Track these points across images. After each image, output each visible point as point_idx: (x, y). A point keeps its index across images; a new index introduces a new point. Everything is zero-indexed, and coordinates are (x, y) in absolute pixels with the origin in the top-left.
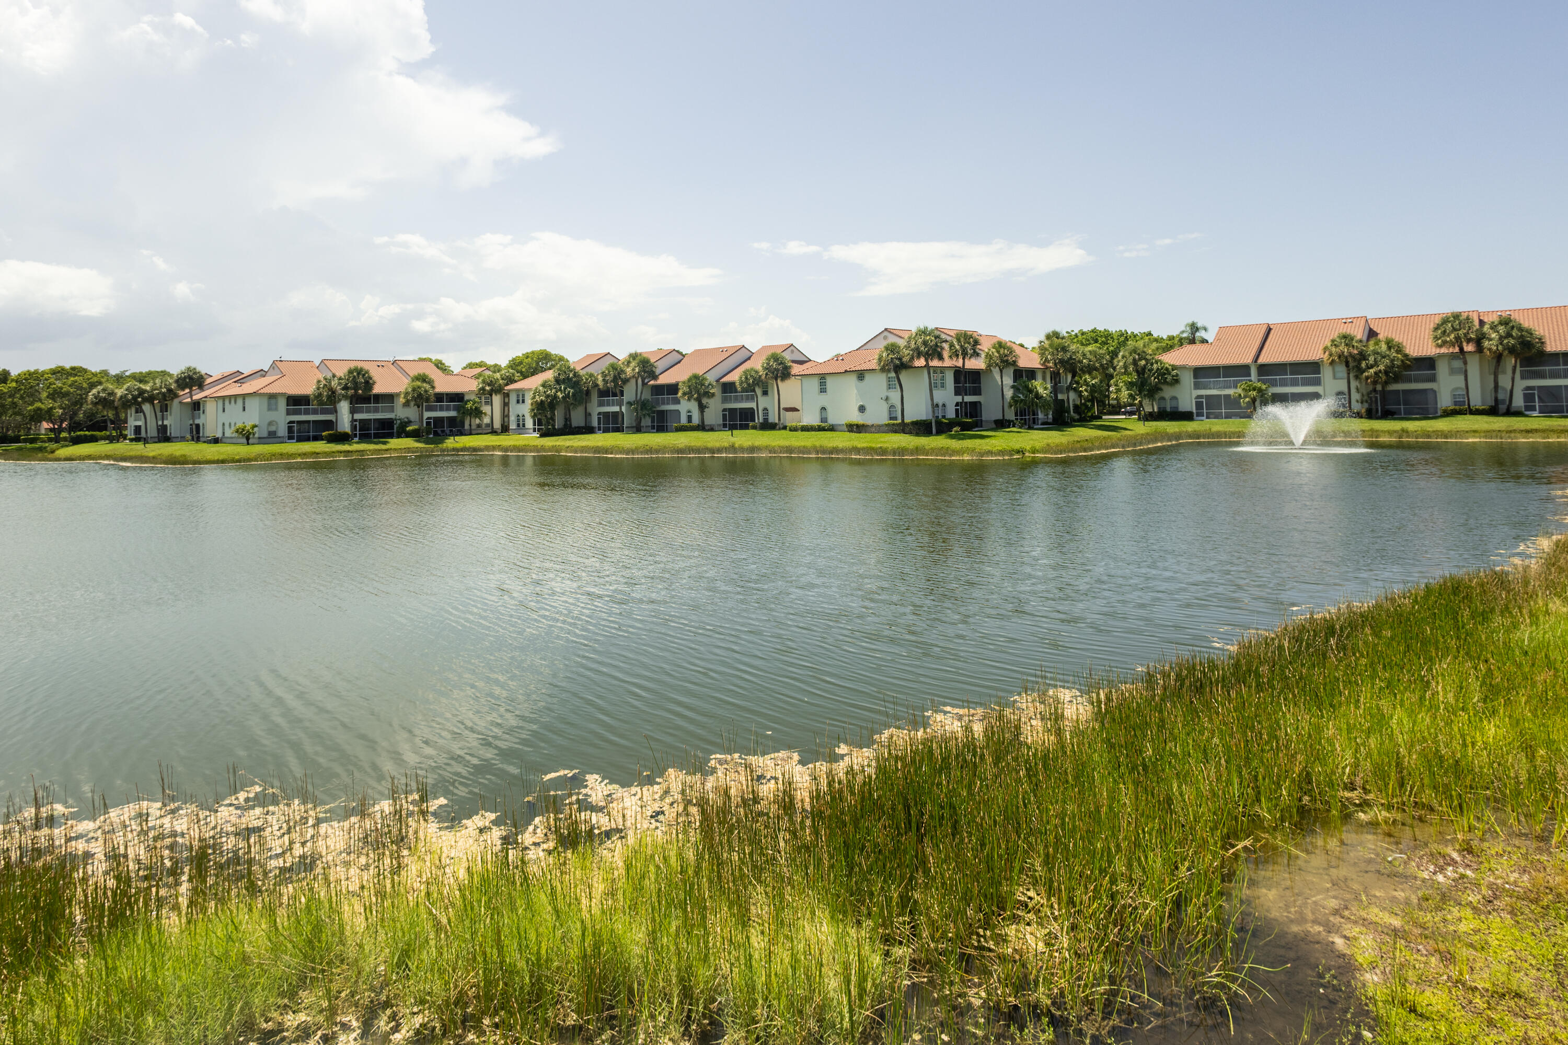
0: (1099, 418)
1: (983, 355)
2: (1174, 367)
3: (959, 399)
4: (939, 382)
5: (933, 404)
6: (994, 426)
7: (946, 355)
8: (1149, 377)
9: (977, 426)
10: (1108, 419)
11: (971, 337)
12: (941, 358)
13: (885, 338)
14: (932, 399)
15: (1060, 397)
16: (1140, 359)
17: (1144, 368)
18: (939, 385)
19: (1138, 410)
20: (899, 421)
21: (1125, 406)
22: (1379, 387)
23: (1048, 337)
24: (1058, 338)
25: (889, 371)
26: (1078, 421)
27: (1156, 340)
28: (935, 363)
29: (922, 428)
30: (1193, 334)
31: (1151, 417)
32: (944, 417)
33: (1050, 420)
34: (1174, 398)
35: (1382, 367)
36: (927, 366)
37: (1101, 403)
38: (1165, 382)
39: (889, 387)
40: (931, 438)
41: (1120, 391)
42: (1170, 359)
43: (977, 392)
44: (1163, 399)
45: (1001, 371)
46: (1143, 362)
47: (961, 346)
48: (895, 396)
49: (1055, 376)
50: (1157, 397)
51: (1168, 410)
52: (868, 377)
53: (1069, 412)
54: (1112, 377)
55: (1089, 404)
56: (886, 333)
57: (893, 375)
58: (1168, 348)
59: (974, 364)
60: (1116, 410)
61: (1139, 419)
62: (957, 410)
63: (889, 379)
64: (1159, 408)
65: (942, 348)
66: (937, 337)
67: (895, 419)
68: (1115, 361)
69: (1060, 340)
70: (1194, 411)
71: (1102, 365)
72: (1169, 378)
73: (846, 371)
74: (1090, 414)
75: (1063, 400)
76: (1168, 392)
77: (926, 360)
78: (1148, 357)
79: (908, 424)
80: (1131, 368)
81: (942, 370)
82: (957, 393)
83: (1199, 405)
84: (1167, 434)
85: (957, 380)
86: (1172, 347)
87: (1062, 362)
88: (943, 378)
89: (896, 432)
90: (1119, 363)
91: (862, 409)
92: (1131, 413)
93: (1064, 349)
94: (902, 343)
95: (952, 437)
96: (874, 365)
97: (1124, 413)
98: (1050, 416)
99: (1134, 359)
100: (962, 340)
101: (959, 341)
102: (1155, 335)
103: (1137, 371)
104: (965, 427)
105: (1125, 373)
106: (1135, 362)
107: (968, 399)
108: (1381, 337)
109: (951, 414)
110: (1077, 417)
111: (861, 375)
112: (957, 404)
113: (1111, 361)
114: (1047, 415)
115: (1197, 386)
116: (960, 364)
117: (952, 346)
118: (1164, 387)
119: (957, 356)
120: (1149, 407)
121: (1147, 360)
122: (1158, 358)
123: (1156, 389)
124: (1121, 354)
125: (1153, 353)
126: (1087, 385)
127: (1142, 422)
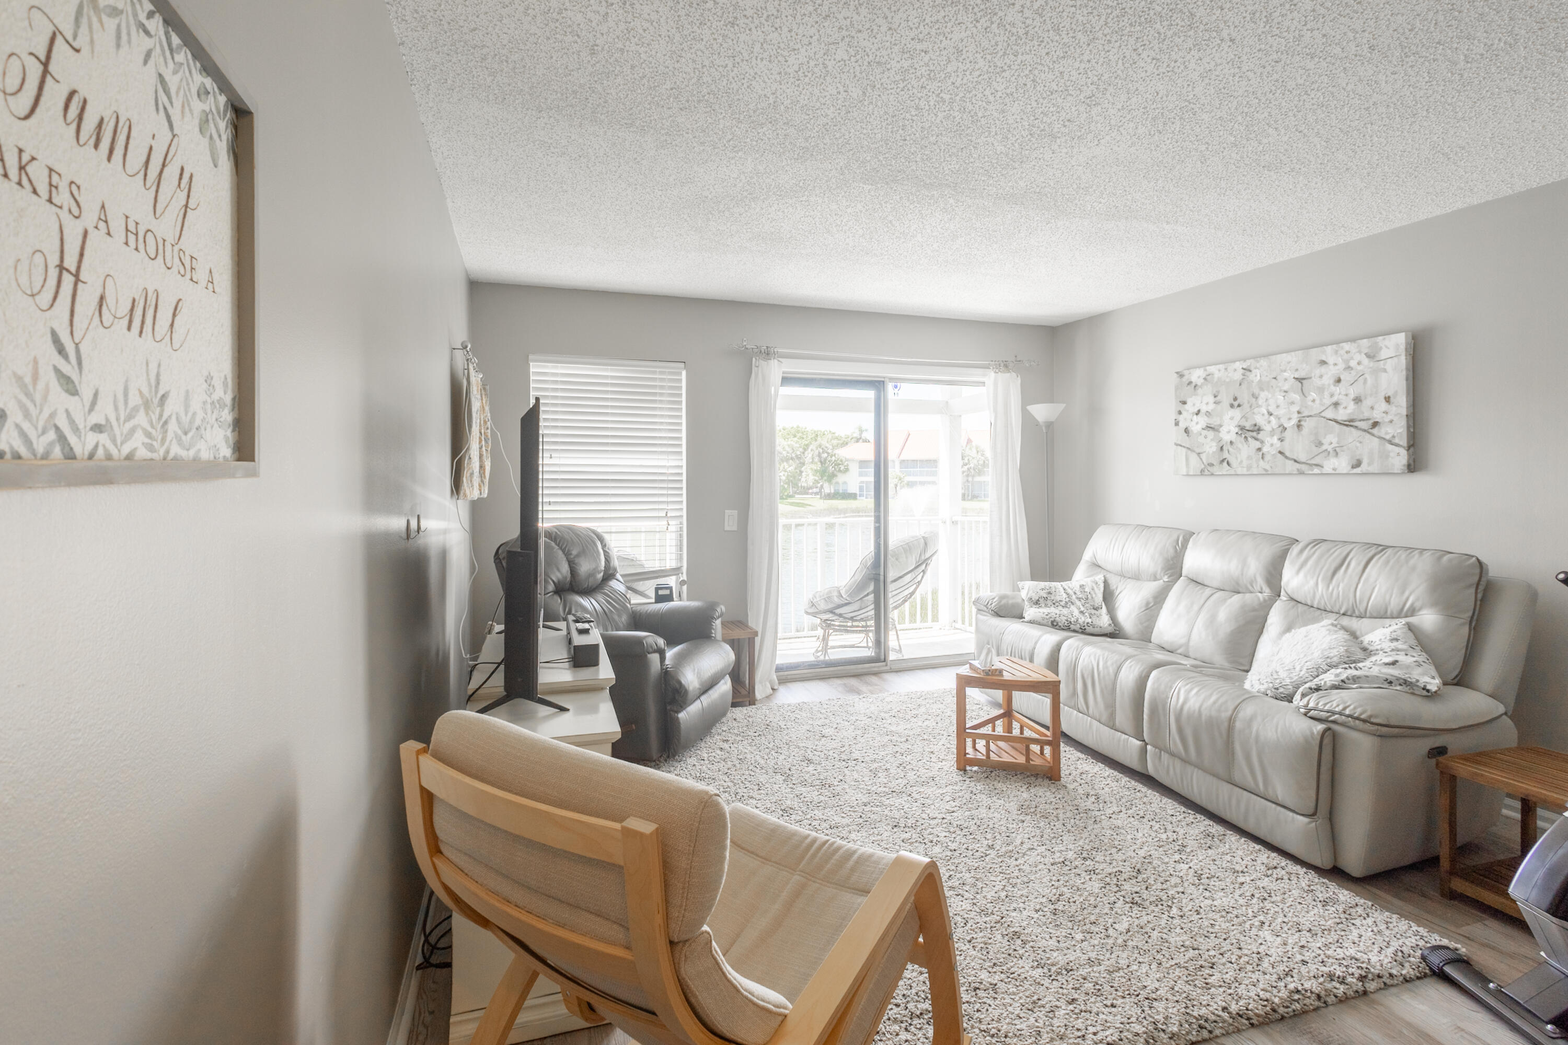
0: (791, 497)
2: (847, 460)
8: (829, 466)
10: (798, 498)
16: (823, 452)
17: (825, 459)
19: (820, 492)
21: (811, 488)
22: (970, 479)
27: (837, 438)
30: (861, 434)
31: (830, 496)
34: (845, 483)
35: (972, 465)
37: (795, 485)
38: (840, 471)
41: (809, 477)
42: (842, 453)
44: (837, 483)
46: (825, 455)
50: (834, 481)
51: (841, 491)
54: (803, 464)
55: (786, 486)
58: (845, 444)
60: (805, 491)
61: (821, 498)
64: (834, 490)
68: (806, 453)
70: (858, 493)
71: (797, 456)
72: (842, 468)
74: (786, 494)
76: (841, 478)
78: (830, 451)
80: (816, 459)
83: (861, 489)
84: (838, 509)
86: (847, 444)
90: (809, 455)
92: (816, 494)
97: (812, 494)
99: (819, 453)
102: (837, 435)
103: (821, 462)
105: (812, 462)
106: (819, 455)
108: (974, 444)
113: (803, 453)
115: (861, 475)
118: (839, 475)
120: (828, 489)
121: (828, 453)
122: (836, 451)
123: (833, 476)
124: (810, 448)
125: (833, 448)
126: (785, 471)
127: (822, 501)
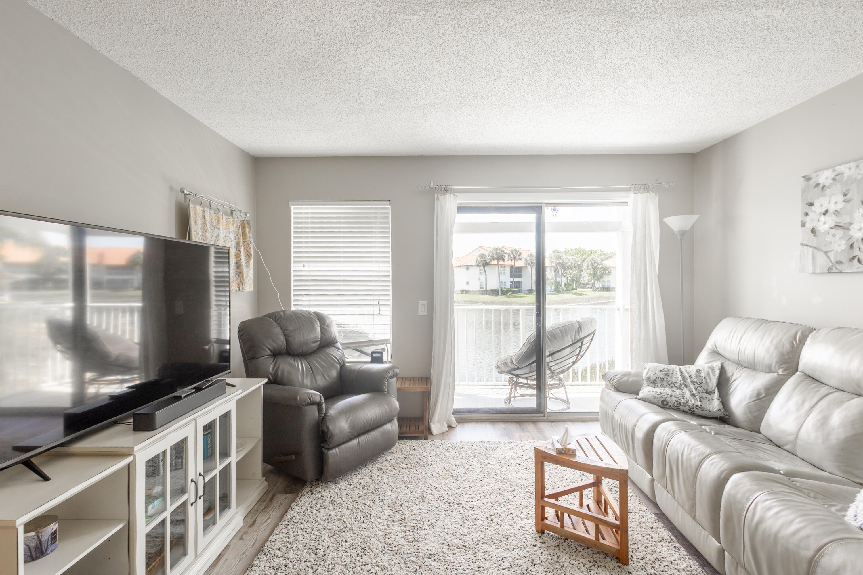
0: (575, 289)
1: (523, 260)
2: (610, 267)
3: (512, 279)
4: (503, 272)
5: (500, 282)
6: (527, 292)
7: (506, 259)
8: (598, 271)
9: (519, 292)
10: (579, 290)
11: (518, 251)
12: (504, 260)
13: (479, 250)
14: (499, 280)
15: (558, 279)
16: (594, 263)
17: (596, 267)
18: (503, 273)
19: (593, 286)
20: (484, 289)
21: (587, 284)
23: (554, 252)
24: (558, 252)
25: (480, 266)
26: (566, 290)
27: (603, 254)
28: (501, 263)
29: (495, 292)
31: (597, 289)
32: (505, 288)
33: (553, 290)
34: (609, 281)
36: (498, 265)
37: (577, 283)
38: (605, 274)
39: (481, 274)
40: (499, 297)
42: (607, 263)
43: (520, 276)
44: (603, 281)
45: (531, 267)
47: (514, 256)
48: (483, 278)
49: (556, 270)
50: (601, 280)
51: (605, 286)
52: (471, 268)
53: (561, 286)
54: (582, 271)
55: (571, 283)
56: (480, 248)
57: (482, 268)
58: (607, 258)
59: (519, 264)
60: (584, 286)
61: (593, 291)
62: (511, 285)
63: (480, 270)
64: (602, 286)
65: (505, 257)
66: (502, 251)
67: (483, 288)
69: (559, 253)
71: (578, 265)
72: (607, 272)
73: (461, 266)
74: (571, 288)
75: (559, 281)
76: (606, 278)
77: (498, 262)
78: (599, 262)
79: (488, 291)
80: (590, 267)
81: (505, 266)
82: (511, 277)
84: (603, 297)
85: (511, 271)
86: (611, 257)
87: (559, 263)
88: (505, 270)
89: (483, 294)
90: (585, 264)
91: (468, 283)
92: (591, 288)
93: (560, 258)
94: (487, 253)
95: (508, 297)
96: (474, 263)
97: (588, 288)
98: (553, 288)
99: (592, 263)
100: (514, 253)
101: (512, 253)
102: (603, 252)
103: (593, 269)
104: (514, 292)
105: (588, 269)
107: (516, 280)
109: (508, 286)
110: (565, 289)
111: (468, 267)
112: (511, 282)
113: (582, 264)
114: (551, 287)
116: (513, 263)
117: (509, 255)
119: (512, 260)
120: (597, 285)
121: (598, 263)
122: (603, 262)
123: (601, 276)
124: (586, 260)
125: (602, 260)
126: (570, 274)
127: (594, 292)
